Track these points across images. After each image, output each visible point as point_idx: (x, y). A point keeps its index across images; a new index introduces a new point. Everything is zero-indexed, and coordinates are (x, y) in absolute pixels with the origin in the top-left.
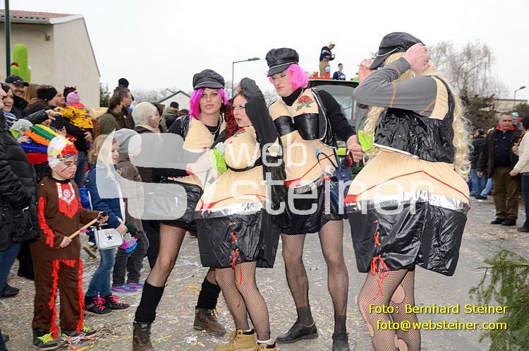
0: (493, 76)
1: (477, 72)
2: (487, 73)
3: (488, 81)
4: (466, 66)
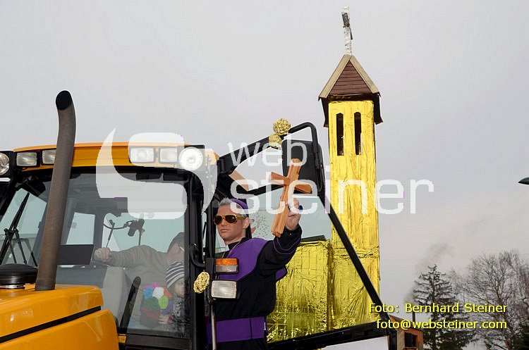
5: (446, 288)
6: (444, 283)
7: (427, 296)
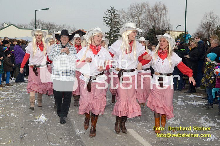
0: (167, 20)
1: (160, 17)
2: (165, 18)
3: (165, 22)
4: (155, 14)
5: (117, 16)
6: (116, 14)
7: (109, 19)
